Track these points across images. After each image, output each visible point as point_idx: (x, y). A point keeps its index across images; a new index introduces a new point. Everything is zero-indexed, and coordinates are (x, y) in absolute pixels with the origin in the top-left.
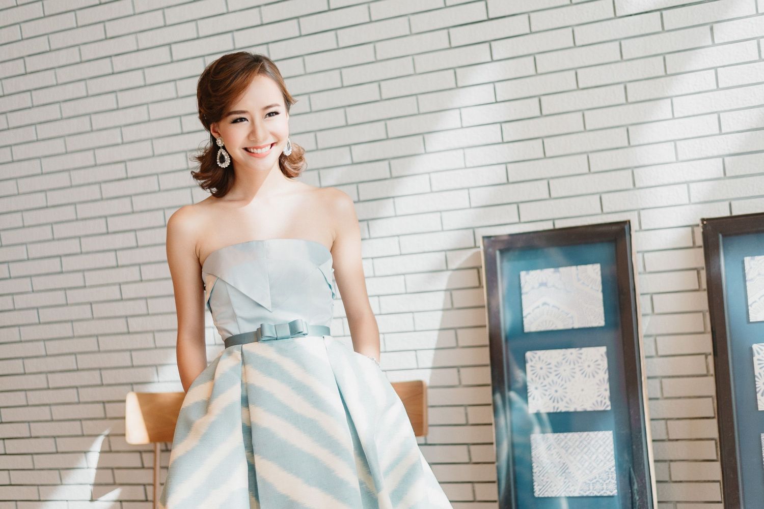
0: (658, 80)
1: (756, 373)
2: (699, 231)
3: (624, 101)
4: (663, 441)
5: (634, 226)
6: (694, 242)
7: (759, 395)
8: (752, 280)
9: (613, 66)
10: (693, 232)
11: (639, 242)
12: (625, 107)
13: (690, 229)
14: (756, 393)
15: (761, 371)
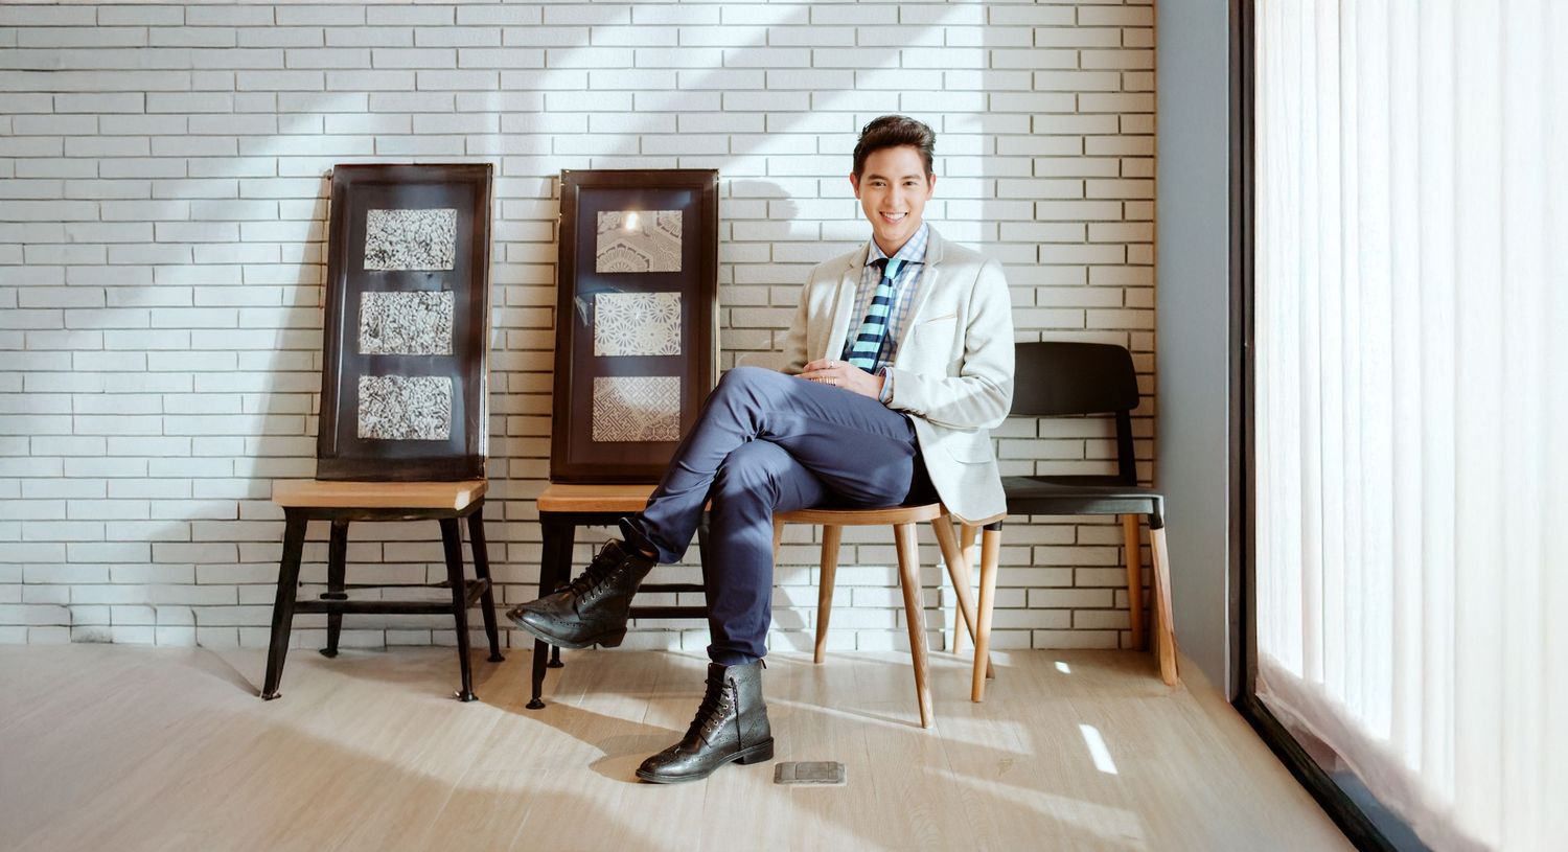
0: (534, 29)
1: (596, 321)
2: (559, 184)
3: (499, 44)
4: (503, 393)
5: (497, 171)
6: (552, 194)
7: (596, 342)
8: (602, 233)
9: (492, 7)
10: (553, 184)
11: (499, 187)
12: (499, 51)
13: (550, 180)
14: (594, 339)
15: (601, 320)
